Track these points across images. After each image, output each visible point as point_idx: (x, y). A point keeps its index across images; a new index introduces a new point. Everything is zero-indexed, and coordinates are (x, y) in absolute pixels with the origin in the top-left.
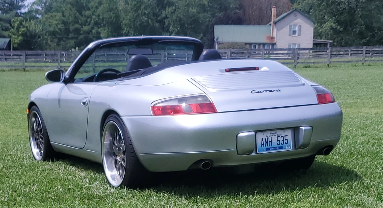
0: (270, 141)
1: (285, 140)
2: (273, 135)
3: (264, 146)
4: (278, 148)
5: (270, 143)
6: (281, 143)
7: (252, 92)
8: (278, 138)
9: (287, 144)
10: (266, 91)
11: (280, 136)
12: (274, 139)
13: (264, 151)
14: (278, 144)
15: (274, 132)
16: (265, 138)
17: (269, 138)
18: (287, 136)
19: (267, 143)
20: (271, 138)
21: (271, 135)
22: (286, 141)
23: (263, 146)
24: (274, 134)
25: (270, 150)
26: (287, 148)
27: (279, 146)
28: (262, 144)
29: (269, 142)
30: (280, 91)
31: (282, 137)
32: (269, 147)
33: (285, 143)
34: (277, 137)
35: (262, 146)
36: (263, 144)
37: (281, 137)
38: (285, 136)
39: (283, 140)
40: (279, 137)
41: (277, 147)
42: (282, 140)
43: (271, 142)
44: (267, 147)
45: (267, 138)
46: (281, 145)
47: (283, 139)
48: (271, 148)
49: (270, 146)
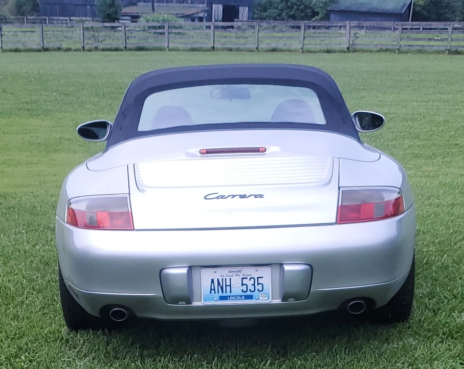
0: (228, 284)
1: (258, 284)
2: (234, 275)
3: (215, 292)
4: (243, 298)
5: (228, 288)
6: (250, 290)
7: (207, 197)
8: (244, 280)
9: (260, 292)
10: (234, 196)
11: (249, 277)
12: (236, 282)
13: (216, 300)
14: (242, 290)
15: (236, 269)
16: (218, 280)
17: (226, 279)
18: (262, 277)
19: (222, 288)
20: (230, 279)
21: (231, 274)
22: (260, 287)
23: (213, 291)
24: (236, 273)
25: (227, 299)
26: (261, 298)
27: (245, 294)
28: (211, 289)
29: (226, 286)
30: (261, 196)
31: (252, 280)
32: (224, 294)
33: (258, 289)
34: (242, 279)
35: (211, 293)
36: (213, 288)
37: (250, 280)
38: (258, 278)
39: (254, 285)
40: (246, 278)
41: (241, 296)
42: (252, 285)
43: (230, 285)
44: (221, 294)
45: (222, 279)
46: (249, 293)
47: (253, 283)
48: (229, 297)
49: (228, 294)
